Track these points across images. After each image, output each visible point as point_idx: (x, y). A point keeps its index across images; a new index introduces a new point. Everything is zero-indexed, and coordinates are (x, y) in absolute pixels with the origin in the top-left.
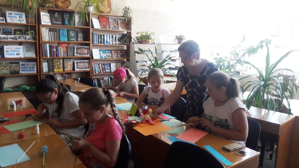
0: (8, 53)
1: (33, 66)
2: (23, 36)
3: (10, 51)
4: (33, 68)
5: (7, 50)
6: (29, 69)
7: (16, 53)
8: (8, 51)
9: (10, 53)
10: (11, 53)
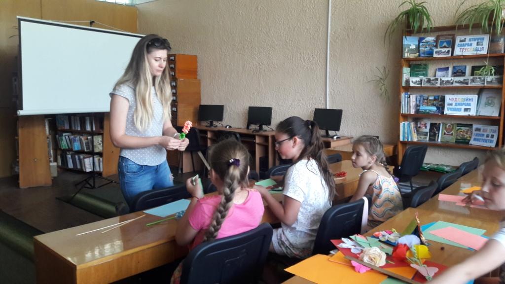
0: (450, 107)
1: (493, 134)
2: (480, 78)
3: (454, 104)
4: (492, 136)
5: (450, 102)
6: (485, 137)
7: (463, 107)
8: (451, 105)
9: (453, 106)
10: (456, 107)
